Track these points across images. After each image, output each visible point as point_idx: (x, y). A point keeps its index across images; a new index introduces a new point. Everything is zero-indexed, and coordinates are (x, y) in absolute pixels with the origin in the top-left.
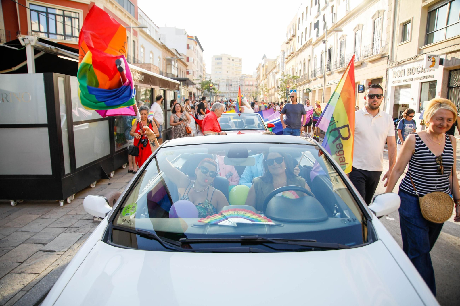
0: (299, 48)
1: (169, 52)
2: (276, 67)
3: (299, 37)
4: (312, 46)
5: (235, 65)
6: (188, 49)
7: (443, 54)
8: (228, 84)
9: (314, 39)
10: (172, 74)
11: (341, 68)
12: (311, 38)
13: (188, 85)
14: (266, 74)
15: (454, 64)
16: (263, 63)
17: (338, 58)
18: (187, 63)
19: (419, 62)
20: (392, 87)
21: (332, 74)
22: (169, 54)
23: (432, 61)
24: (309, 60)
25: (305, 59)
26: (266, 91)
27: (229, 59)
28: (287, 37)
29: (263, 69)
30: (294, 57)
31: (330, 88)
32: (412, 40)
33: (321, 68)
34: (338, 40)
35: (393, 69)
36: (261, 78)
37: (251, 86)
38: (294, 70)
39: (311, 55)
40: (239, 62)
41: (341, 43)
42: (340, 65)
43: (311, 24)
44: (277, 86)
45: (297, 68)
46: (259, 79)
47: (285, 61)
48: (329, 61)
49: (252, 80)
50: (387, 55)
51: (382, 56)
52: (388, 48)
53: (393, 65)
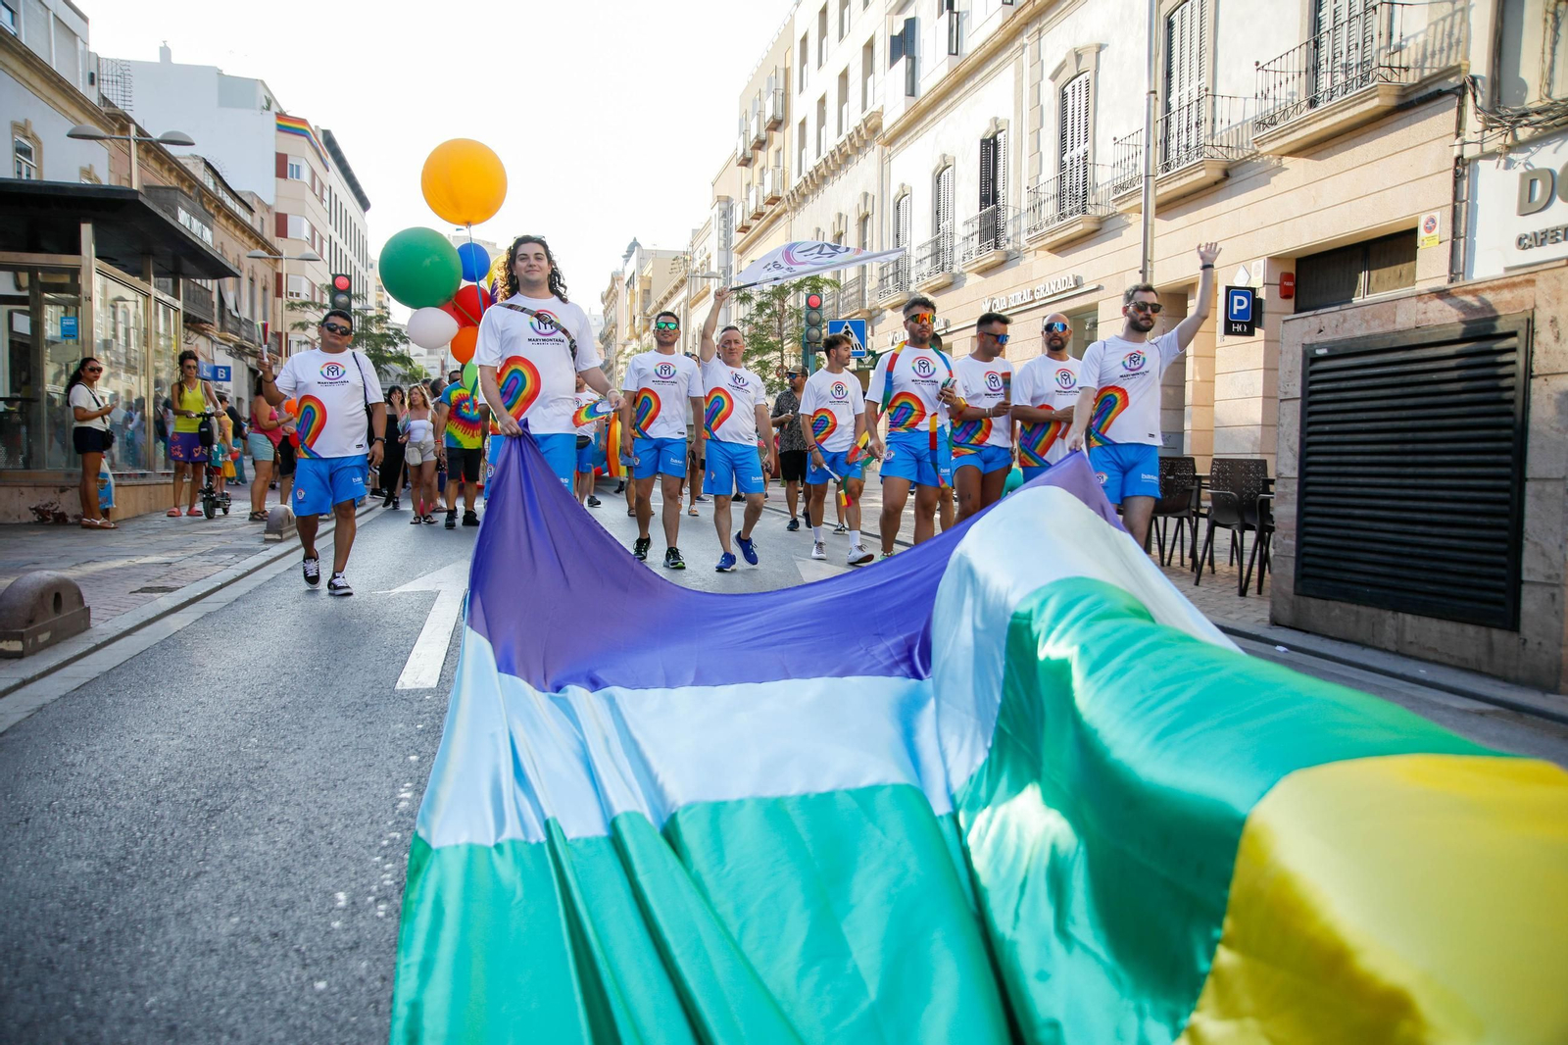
0: (806, 171)
3: (803, 124)
4: (878, 147)
9: (892, 117)
12: (870, 111)
16: (629, 269)
24: (865, 218)
25: (840, 215)
28: (745, 133)
29: (633, 294)
30: (778, 216)
34: (1046, 84)
35: (1517, 156)
39: (873, 190)
41: (1064, 96)
42: (1060, 207)
43: (869, 44)
46: (615, 337)
47: (734, 244)
48: (984, 198)
50: (1452, 80)
51: (1403, 96)
52: (1453, 41)
53: (1523, 133)
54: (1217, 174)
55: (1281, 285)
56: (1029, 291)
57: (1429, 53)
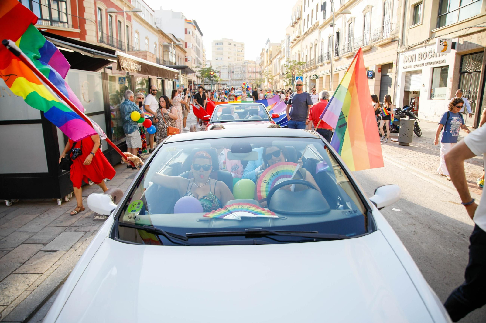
0: (305, 31)
1: (166, 37)
2: (280, 52)
3: (304, 20)
4: (318, 29)
5: (237, 50)
6: (186, 34)
7: (455, 38)
8: (230, 71)
9: (321, 23)
10: (169, 61)
11: (349, 52)
12: (317, 20)
13: (187, 73)
14: (270, 60)
15: (466, 48)
16: (267, 47)
17: (347, 42)
18: (186, 49)
19: (431, 47)
20: (403, 72)
21: (340, 59)
22: (166, 39)
23: (444, 45)
24: (316, 45)
25: (311, 43)
26: (270, 78)
27: (230, 44)
28: (293, 19)
29: (267, 55)
30: (299, 41)
31: (338, 74)
32: (424, 23)
33: (329, 53)
34: (347, 23)
35: (403, 53)
36: (265, 64)
37: (254, 72)
38: (299, 55)
39: (317, 39)
40: (241, 47)
41: (349, 26)
42: (348, 50)
43: (317, 5)
44: (282, 72)
45: (303, 53)
46: (263, 65)
47: (290, 46)
48: (336, 45)
49: (256, 67)
50: (398, 38)
51: (393, 39)
53: (404, 50)
54: (369, 48)
55: (378, 70)
57: (395, 33)
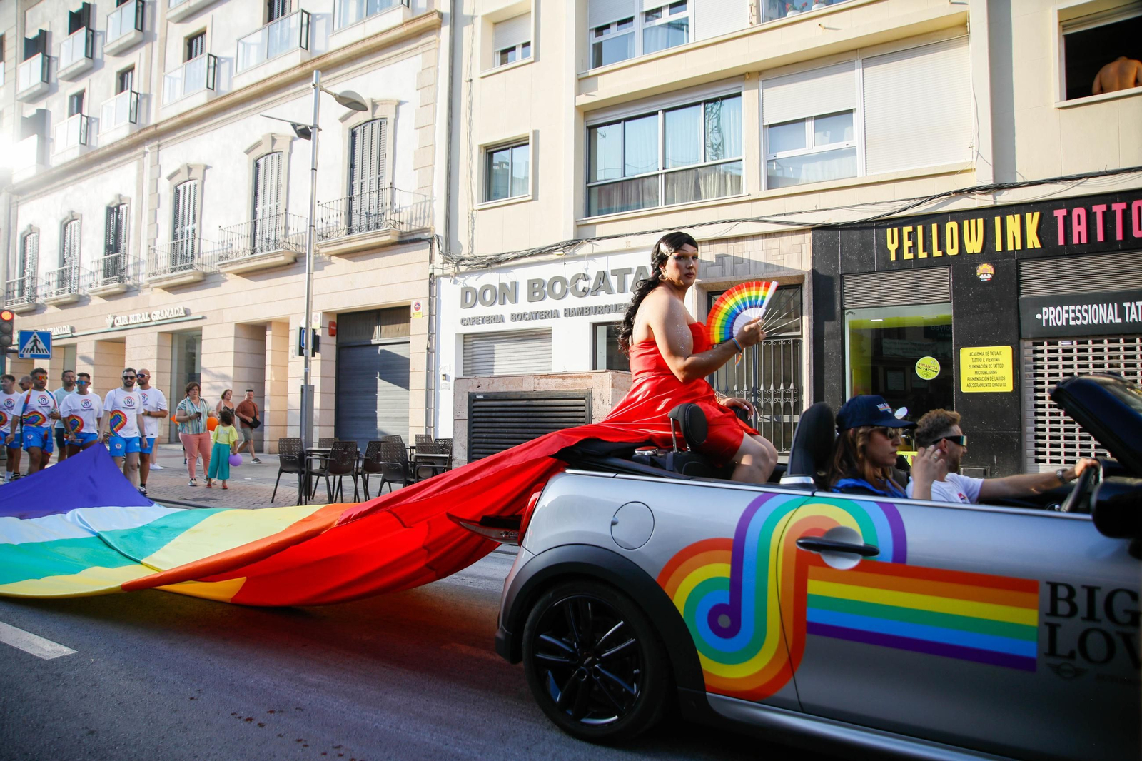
17: (164, 241)
19: (584, 263)
20: (457, 337)
32: (542, 199)
34: (163, 180)
35: (457, 278)
41: (177, 191)
42: (174, 262)
48: (109, 247)
50: (426, 234)
51: (401, 237)
52: (426, 215)
53: (462, 269)
54: (291, 260)
55: (329, 328)
56: (147, 314)
57: (414, 218)
